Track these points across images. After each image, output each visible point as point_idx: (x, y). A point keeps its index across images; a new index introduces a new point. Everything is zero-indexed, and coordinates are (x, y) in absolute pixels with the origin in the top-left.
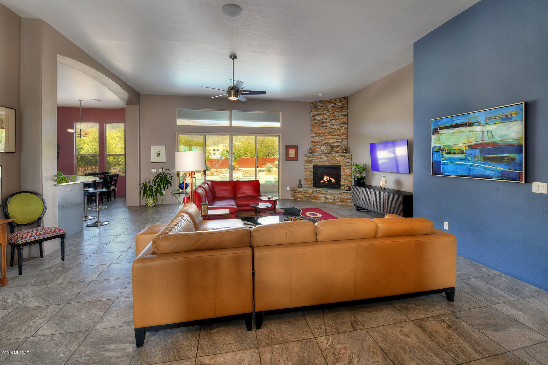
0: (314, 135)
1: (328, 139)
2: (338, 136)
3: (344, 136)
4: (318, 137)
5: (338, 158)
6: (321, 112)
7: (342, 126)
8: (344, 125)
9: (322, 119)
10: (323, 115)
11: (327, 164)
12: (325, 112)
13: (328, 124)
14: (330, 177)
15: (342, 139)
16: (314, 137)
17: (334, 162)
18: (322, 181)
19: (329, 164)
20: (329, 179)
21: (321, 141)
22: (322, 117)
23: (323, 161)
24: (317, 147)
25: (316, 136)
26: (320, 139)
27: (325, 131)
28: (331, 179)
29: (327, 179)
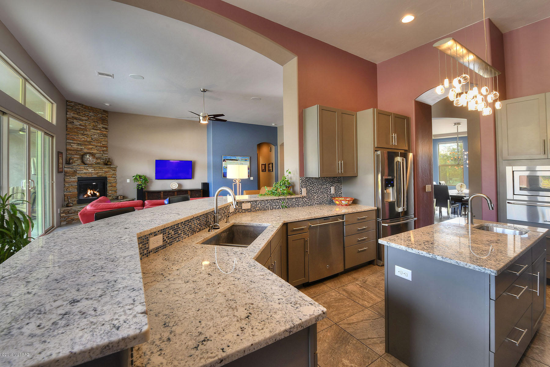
0: (71, 141)
1: (88, 149)
2: (99, 148)
3: (105, 148)
4: (76, 145)
5: (106, 170)
6: (80, 117)
7: (103, 138)
8: (105, 138)
9: (80, 125)
10: (82, 120)
11: (94, 176)
12: (84, 118)
13: (88, 133)
14: (94, 190)
15: (103, 151)
16: (72, 144)
17: (101, 174)
18: (85, 196)
19: (96, 176)
20: (93, 193)
21: (79, 149)
22: (81, 122)
23: (90, 173)
24: (75, 156)
25: (74, 143)
26: (79, 147)
27: (85, 140)
28: (95, 192)
29: (91, 193)
